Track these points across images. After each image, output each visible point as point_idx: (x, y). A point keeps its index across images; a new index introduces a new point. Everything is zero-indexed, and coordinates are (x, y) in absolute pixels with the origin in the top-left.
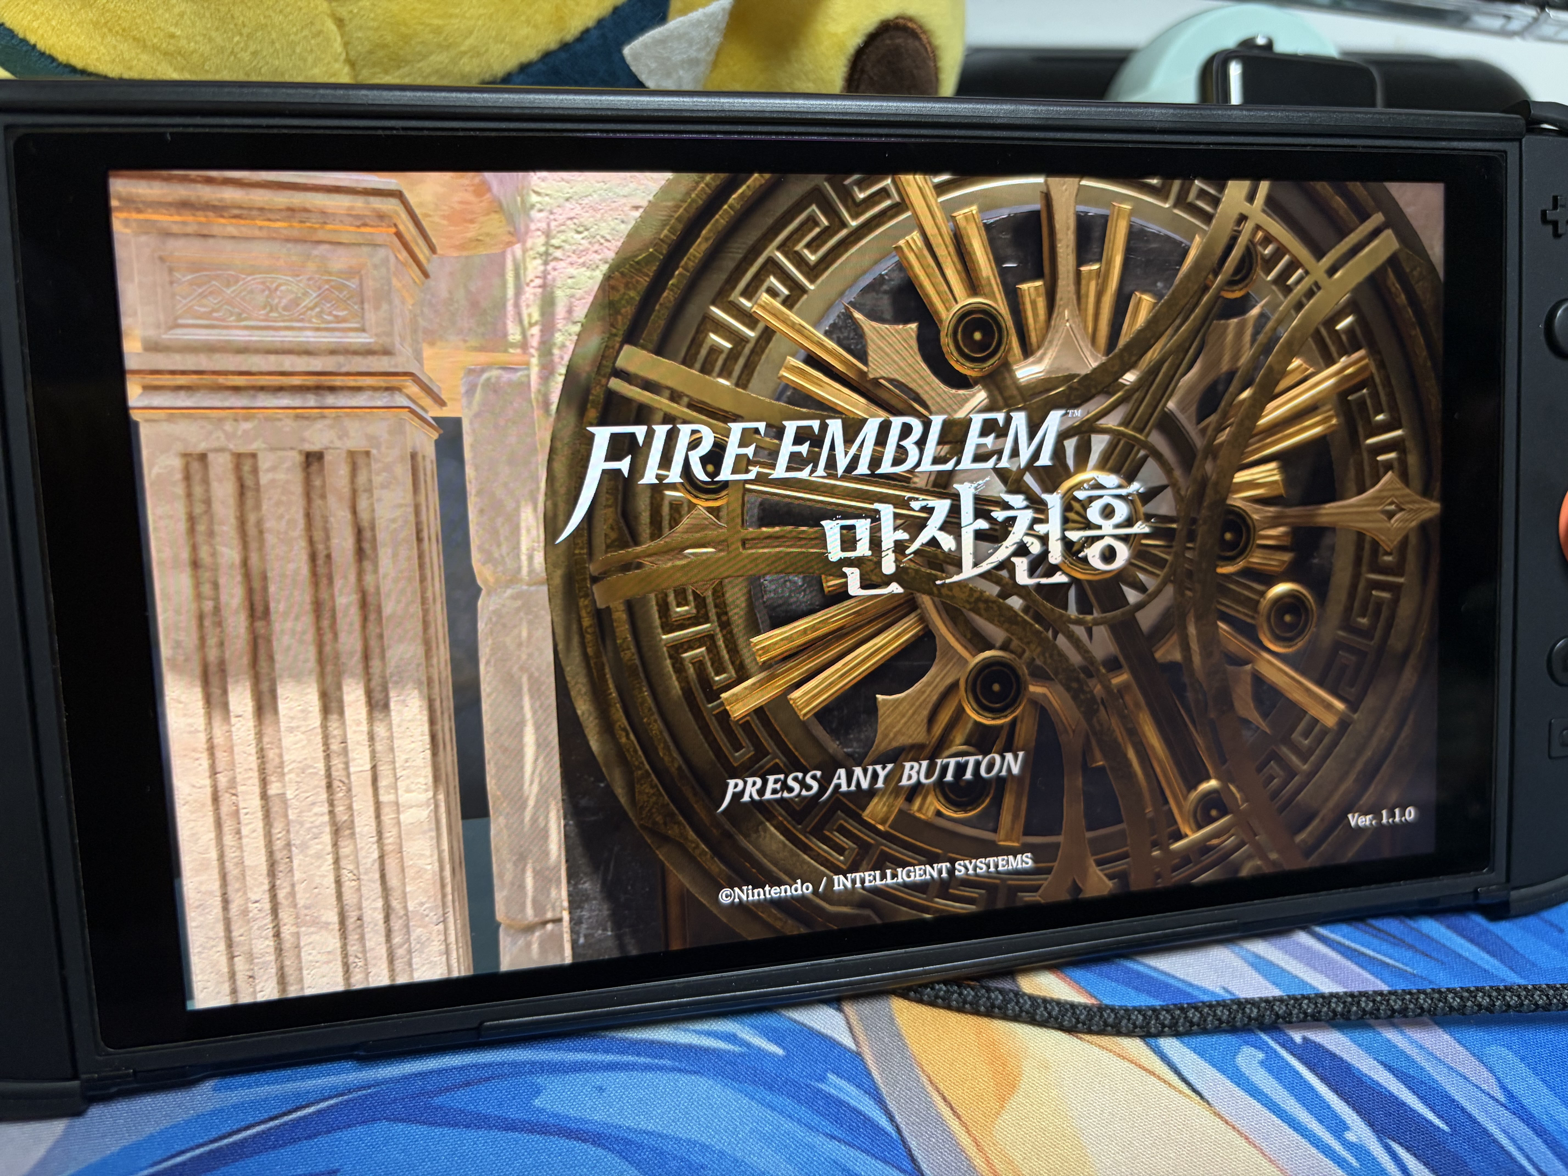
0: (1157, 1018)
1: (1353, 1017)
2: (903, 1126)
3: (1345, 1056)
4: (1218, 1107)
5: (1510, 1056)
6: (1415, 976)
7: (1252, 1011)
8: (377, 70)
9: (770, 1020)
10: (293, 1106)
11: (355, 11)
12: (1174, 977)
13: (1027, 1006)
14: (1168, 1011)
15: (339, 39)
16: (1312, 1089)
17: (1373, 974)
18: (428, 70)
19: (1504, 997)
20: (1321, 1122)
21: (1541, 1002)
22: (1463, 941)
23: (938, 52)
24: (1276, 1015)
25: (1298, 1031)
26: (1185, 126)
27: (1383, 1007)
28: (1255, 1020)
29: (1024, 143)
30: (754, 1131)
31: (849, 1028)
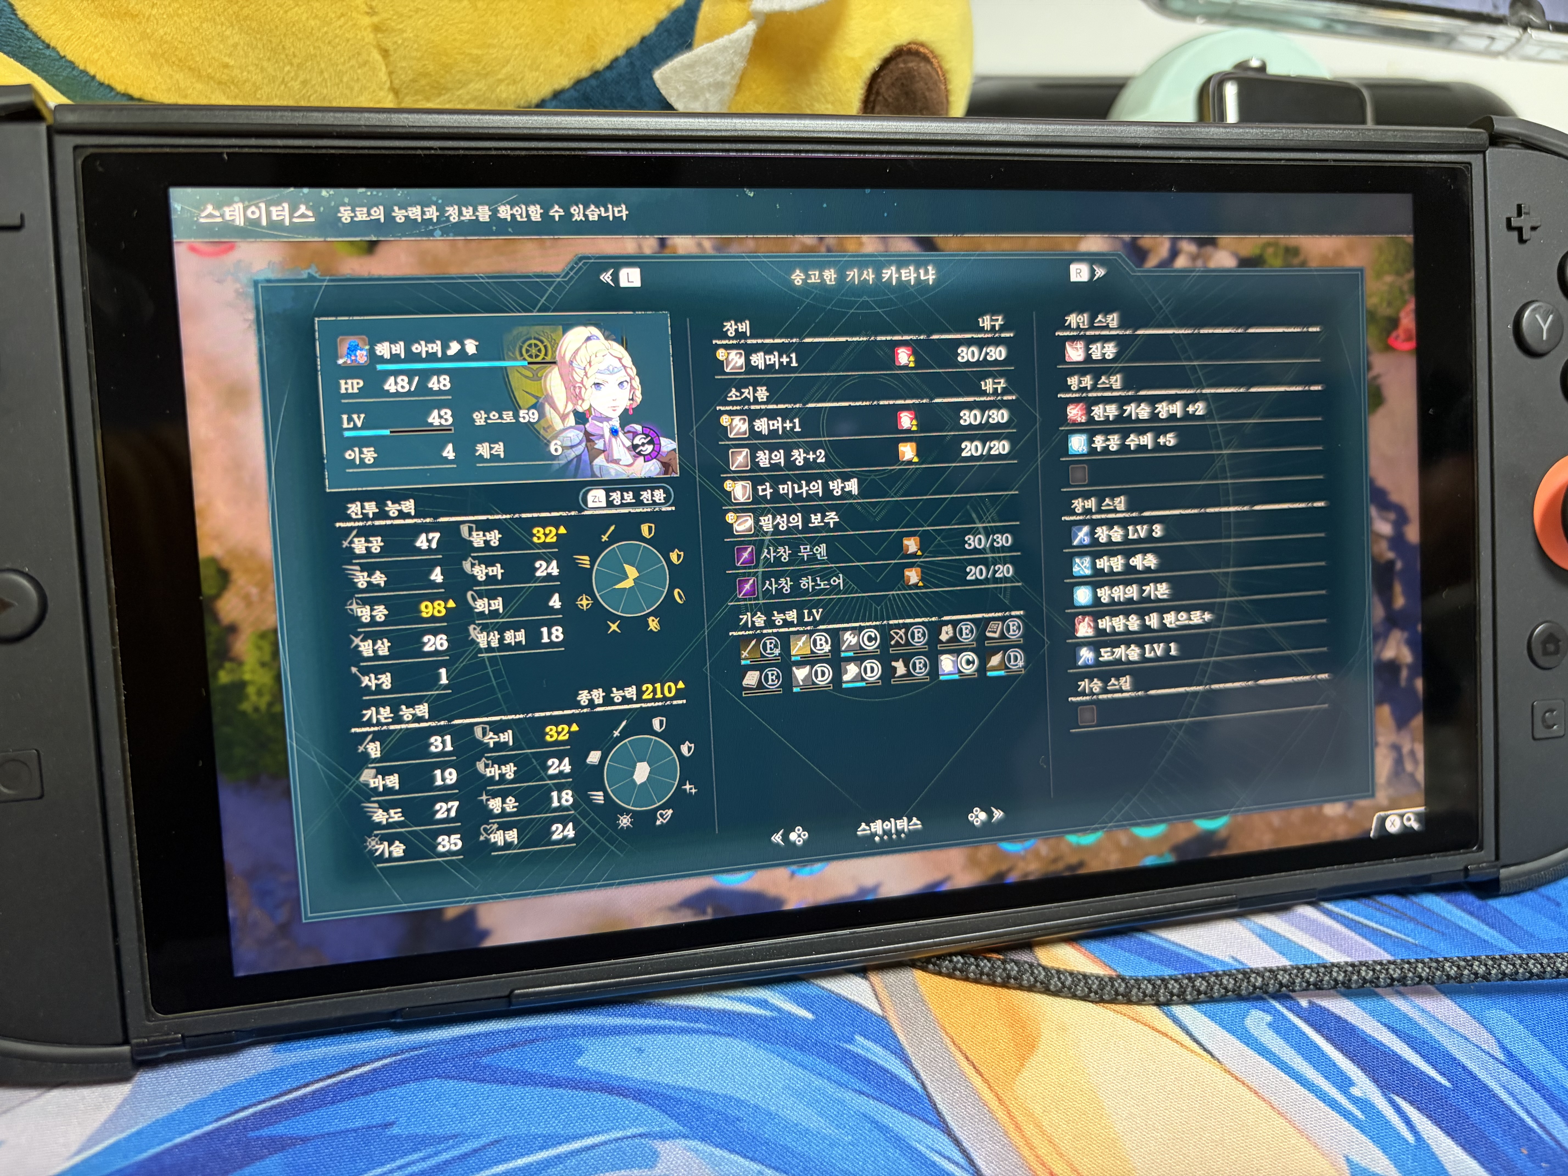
0: (1166, 987)
1: (1353, 986)
2: (928, 1083)
3: (1350, 1019)
4: (1229, 1065)
5: (1510, 1019)
6: (1416, 945)
7: (1256, 979)
8: (420, 97)
9: (801, 988)
10: (350, 1065)
11: (400, 42)
12: (1184, 947)
13: (1042, 977)
14: (1176, 980)
15: (384, 69)
16: (1318, 1048)
17: (1376, 944)
18: (468, 97)
19: (1499, 965)
20: (1326, 1078)
21: (1535, 970)
22: (1463, 914)
23: (948, 76)
24: (1281, 985)
25: (1303, 997)
26: (1166, 142)
27: (1383, 976)
28: (1261, 988)
29: (1016, 158)
30: (786, 1087)
31: (875, 995)
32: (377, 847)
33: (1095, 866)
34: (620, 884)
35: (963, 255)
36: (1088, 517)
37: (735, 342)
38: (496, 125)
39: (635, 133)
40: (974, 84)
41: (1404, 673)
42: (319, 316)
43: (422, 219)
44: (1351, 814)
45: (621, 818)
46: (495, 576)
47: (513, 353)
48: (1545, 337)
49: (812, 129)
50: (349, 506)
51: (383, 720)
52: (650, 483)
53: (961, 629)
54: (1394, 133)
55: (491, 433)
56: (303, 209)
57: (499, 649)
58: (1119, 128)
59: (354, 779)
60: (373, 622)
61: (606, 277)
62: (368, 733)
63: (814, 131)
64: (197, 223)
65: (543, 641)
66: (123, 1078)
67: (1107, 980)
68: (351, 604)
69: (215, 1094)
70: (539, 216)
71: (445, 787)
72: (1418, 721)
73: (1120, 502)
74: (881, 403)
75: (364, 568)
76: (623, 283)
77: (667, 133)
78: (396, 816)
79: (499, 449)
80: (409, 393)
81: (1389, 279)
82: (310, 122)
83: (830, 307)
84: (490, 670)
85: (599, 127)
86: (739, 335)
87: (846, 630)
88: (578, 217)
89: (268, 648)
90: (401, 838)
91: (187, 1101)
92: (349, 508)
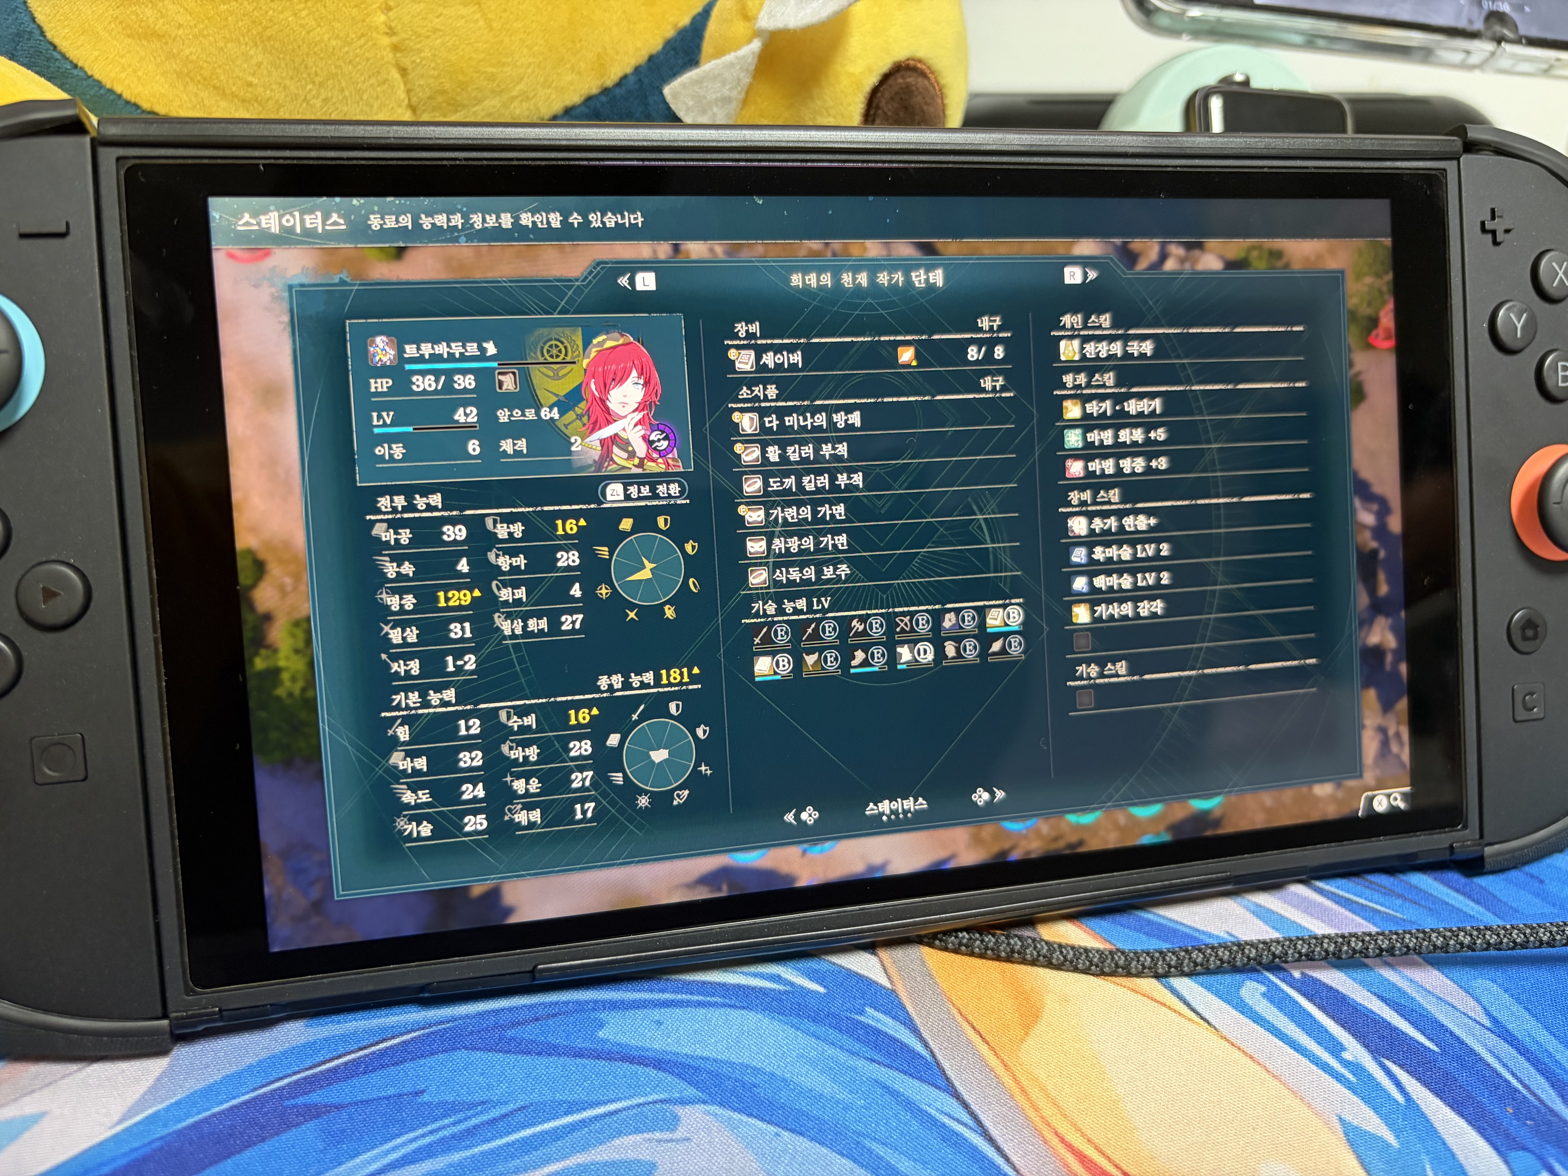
0: (1164, 959)
1: (1344, 956)
2: (936, 1051)
3: (1341, 989)
4: (1225, 1032)
5: (1496, 988)
6: (1404, 920)
7: (1250, 951)
8: (437, 114)
9: (812, 964)
10: (380, 1038)
11: (417, 61)
12: (1181, 924)
13: (1044, 951)
14: (1174, 953)
15: (402, 87)
16: (1310, 1016)
17: (1365, 919)
19: (1484, 935)
20: (1319, 1043)
21: (1518, 940)
22: (1449, 891)
23: (945, 91)
24: (1274, 956)
25: (1296, 968)
26: (1155, 151)
27: (1372, 946)
28: (1255, 959)
29: (1011, 167)
30: (801, 1056)
31: (885, 969)
32: (406, 827)
33: (1095, 844)
34: (638, 862)
35: (963, 259)
36: (1084, 509)
37: (745, 342)
38: (517, 137)
39: (650, 144)
40: (969, 100)
41: (1389, 658)
42: (350, 319)
43: (448, 226)
44: (1340, 794)
45: (640, 798)
46: (519, 566)
47: (535, 354)
48: (1519, 335)
49: (817, 140)
50: (379, 499)
51: (412, 705)
52: (666, 477)
53: (963, 617)
54: (1372, 141)
55: (515, 430)
56: (335, 217)
57: (522, 637)
58: (1110, 138)
59: (384, 762)
60: (402, 611)
61: (623, 281)
62: (397, 717)
63: (819, 142)
64: (234, 231)
65: (564, 629)
66: (162, 1052)
67: (1107, 953)
68: (381, 593)
69: (251, 1066)
70: (558, 223)
71: (471, 769)
72: (1403, 704)
73: (1114, 494)
74: (886, 400)
75: (394, 558)
76: (639, 287)
77: (680, 144)
78: (424, 797)
79: (522, 444)
80: (436, 392)
81: (1368, 280)
82: (342, 135)
83: (835, 309)
84: (514, 656)
85: (616, 138)
86: (750, 336)
87: (854, 617)
88: (596, 223)
89: (300, 634)
90: (429, 818)
91: (224, 1073)
92: (379, 502)
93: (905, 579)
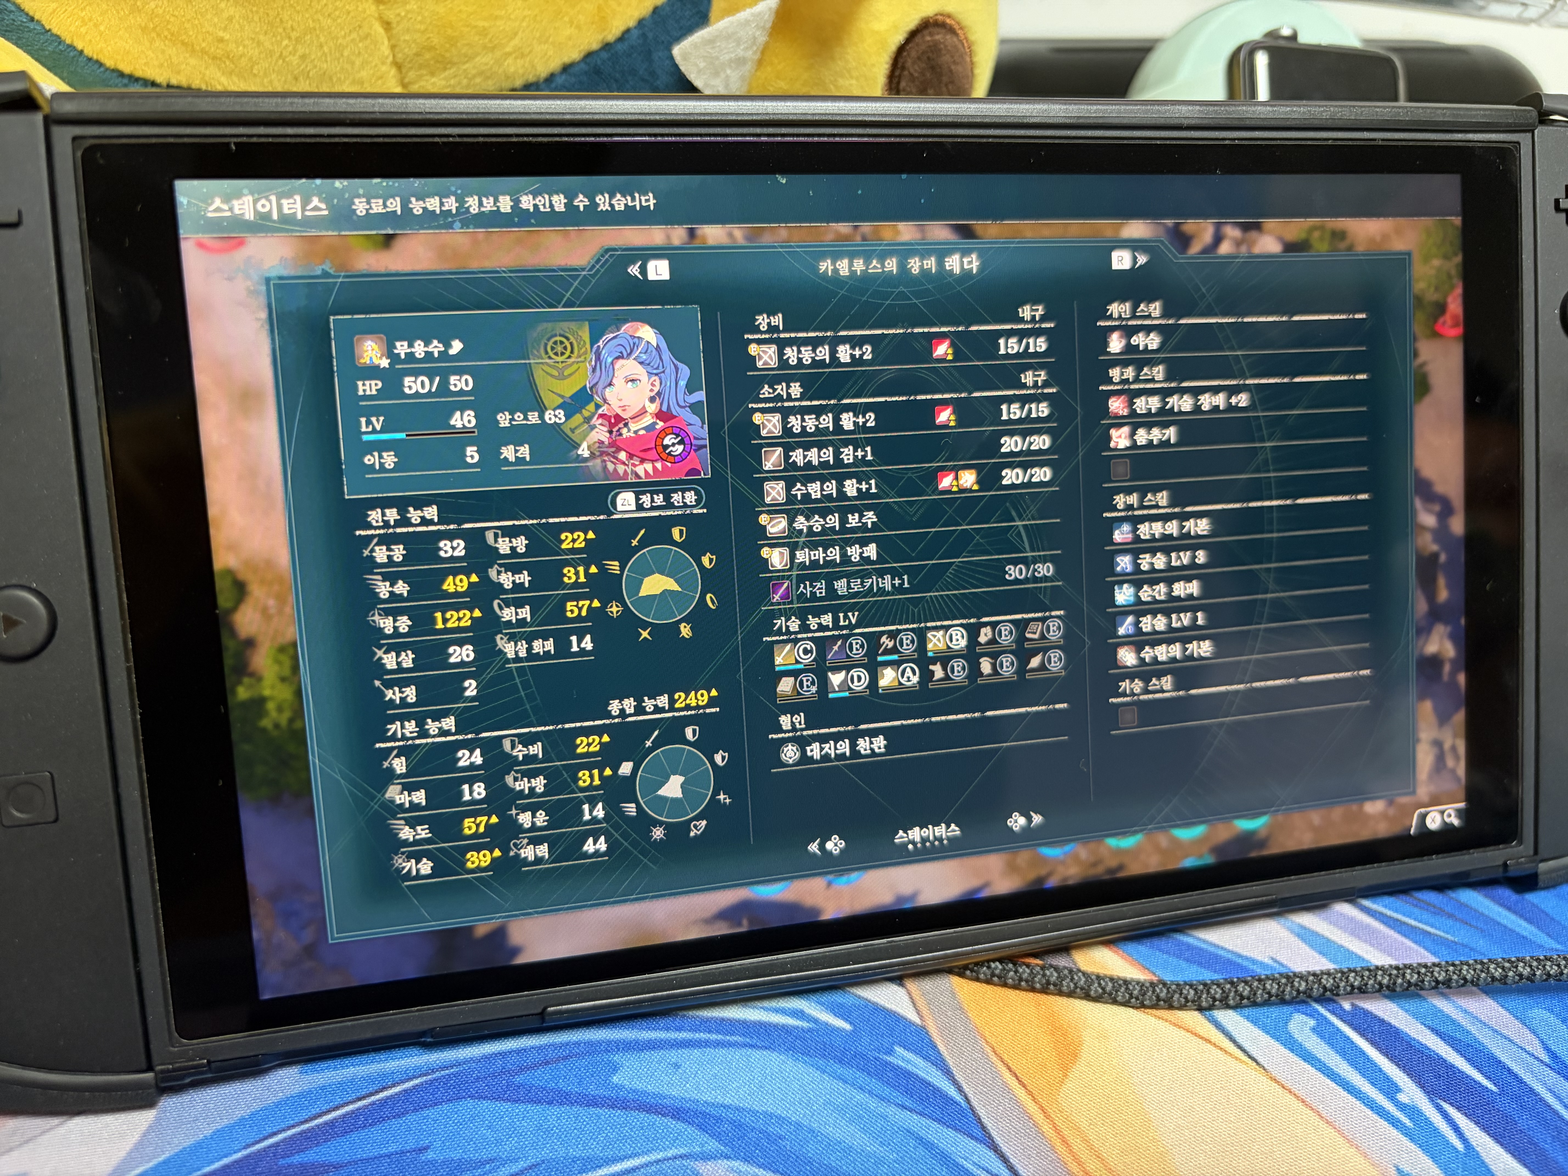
0: (1208, 992)
1: (1398, 989)
2: (971, 1096)
3: (1393, 1022)
4: (1275, 1073)
5: (1552, 1018)
6: (1456, 943)
7: (1300, 984)
8: (424, 72)
9: (837, 997)
10: (380, 1086)
11: (403, 14)
12: (1223, 948)
13: (1082, 982)
14: (1218, 985)
15: (386, 42)
16: (1363, 1053)
17: (1416, 942)
18: (474, 72)
19: (1544, 966)
20: (1373, 1084)
22: (1501, 909)
23: (974, 48)
24: (1325, 989)
25: (1345, 999)
26: (1211, 122)
27: (1428, 979)
28: (1305, 993)
29: (1057, 141)
30: (828, 1103)
31: (913, 1003)
32: (404, 864)
33: (1135, 869)
34: (653, 897)
35: (1003, 243)
36: (1130, 513)
37: (767, 336)
38: (517, 110)
39: (663, 118)
41: (1447, 668)
42: (334, 315)
43: (441, 210)
44: (1391, 811)
45: (655, 830)
46: (523, 583)
47: (538, 351)
49: (846, 112)
50: (369, 513)
51: (408, 735)
53: (1000, 631)
54: (1443, 111)
55: (516, 435)
56: (315, 201)
57: (527, 659)
58: (1163, 108)
59: (379, 796)
60: (396, 633)
61: (634, 270)
62: (393, 748)
63: (848, 115)
64: (204, 217)
65: (572, 650)
66: (147, 1103)
67: (1148, 985)
68: (373, 615)
69: (243, 1119)
70: (562, 206)
71: (473, 802)
72: (1460, 717)
73: (1162, 497)
74: (919, 398)
75: (386, 577)
76: (651, 276)
77: (696, 117)
78: (423, 832)
79: (525, 451)
80: (429, 394)
81: (1436, 262)
82: (322, 109)
83: (865, 298)
84: (518, 681)
85: (625, 111)
86: (772, 329)
87: (882, 633)
88: (604, 207)
89: (287, 662)
90: (429, 855)
91: (214, 1127)
92: (369, 515)
93: (938, 591)
